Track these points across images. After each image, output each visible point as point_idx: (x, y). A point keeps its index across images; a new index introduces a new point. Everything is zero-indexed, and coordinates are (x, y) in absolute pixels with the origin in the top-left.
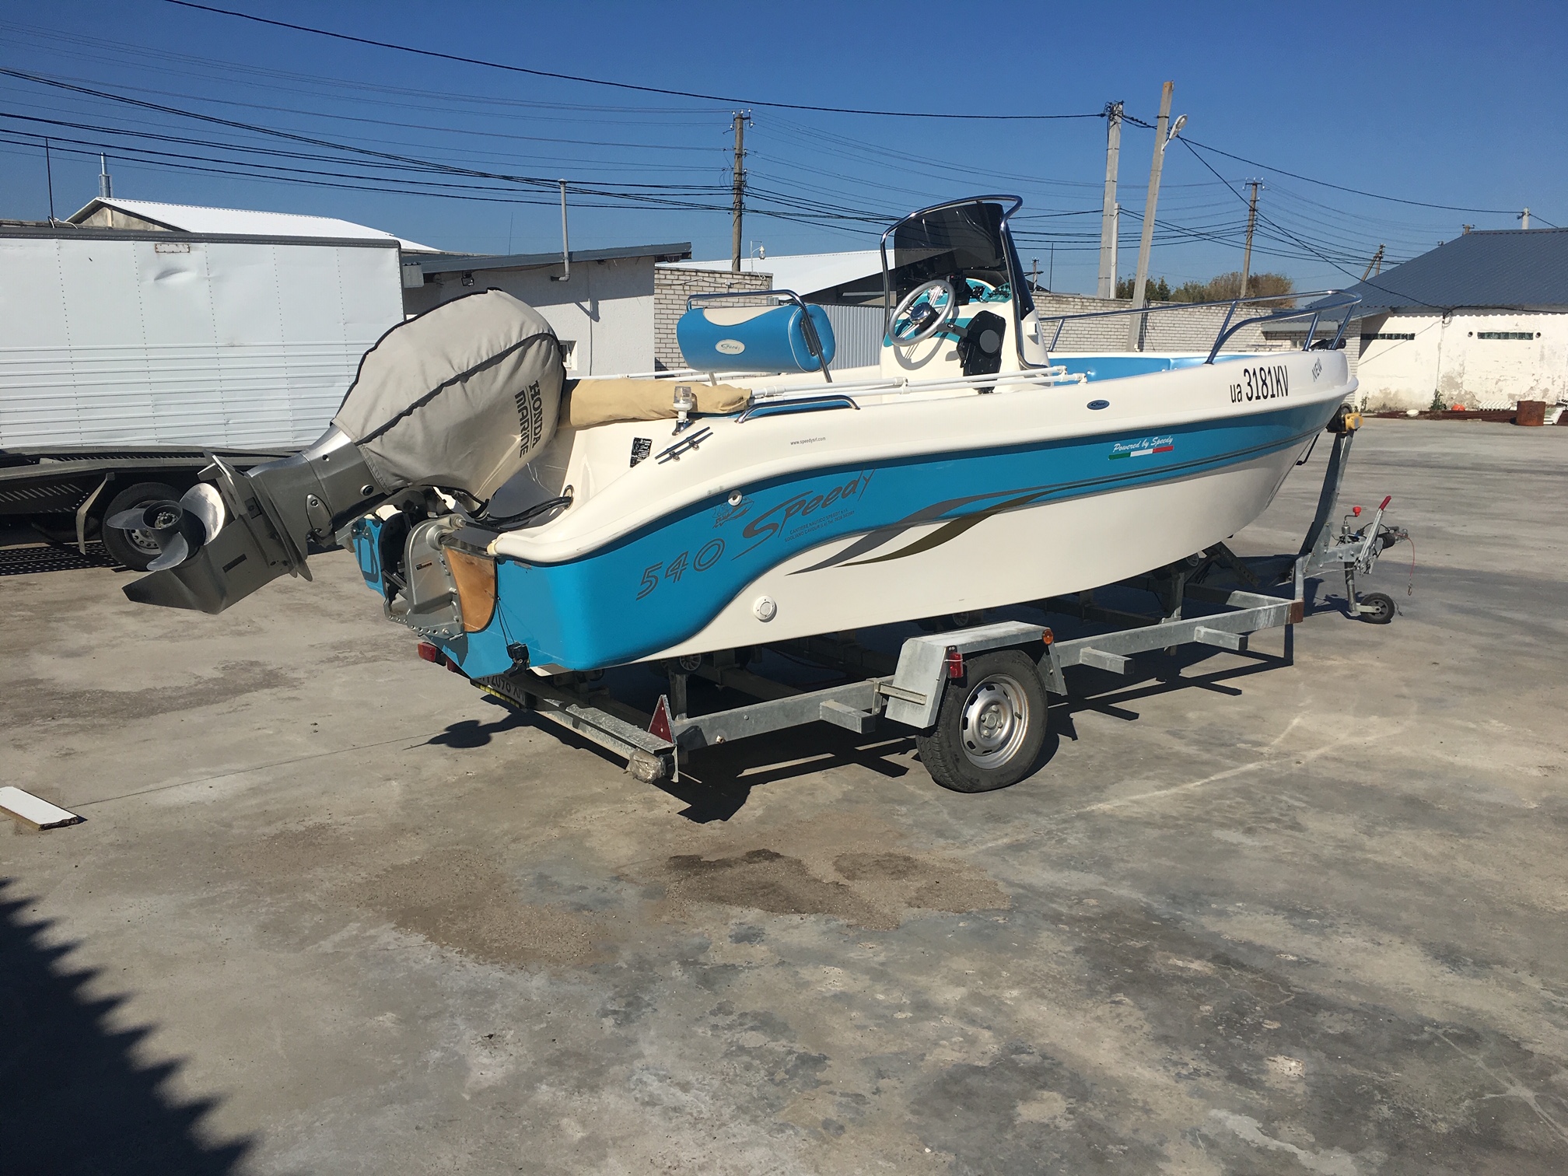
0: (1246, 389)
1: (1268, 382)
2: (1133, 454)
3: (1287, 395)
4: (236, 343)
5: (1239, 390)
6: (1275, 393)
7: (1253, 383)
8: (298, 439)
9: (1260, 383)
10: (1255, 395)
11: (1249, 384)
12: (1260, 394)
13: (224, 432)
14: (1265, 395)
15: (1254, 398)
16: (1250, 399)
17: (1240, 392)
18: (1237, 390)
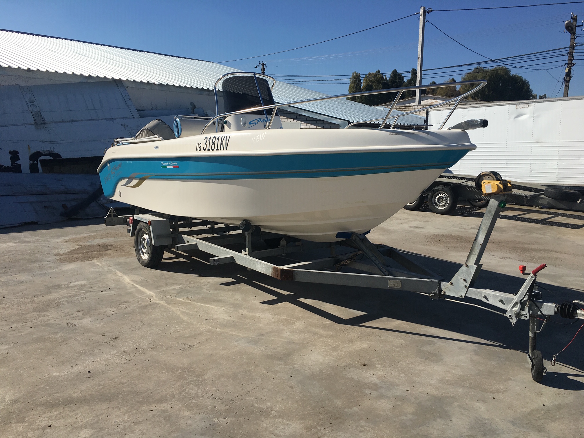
0: (203, 146)
1: (216, 143)
2: (168, 167)
3: (226, 150)
4: (539, 141)
5: (200, 146)
6: (219, 148)
7: (208, 144)
8: (559, 181)
9: (211, 143)
10: (208, 148)
11: (205, 144)
12: (210, 148)
13: (529, 175)
14: (213, 149)
15: (207, 150)
16: (205, 150)
17: (200, 147)
18: (199, 146)
